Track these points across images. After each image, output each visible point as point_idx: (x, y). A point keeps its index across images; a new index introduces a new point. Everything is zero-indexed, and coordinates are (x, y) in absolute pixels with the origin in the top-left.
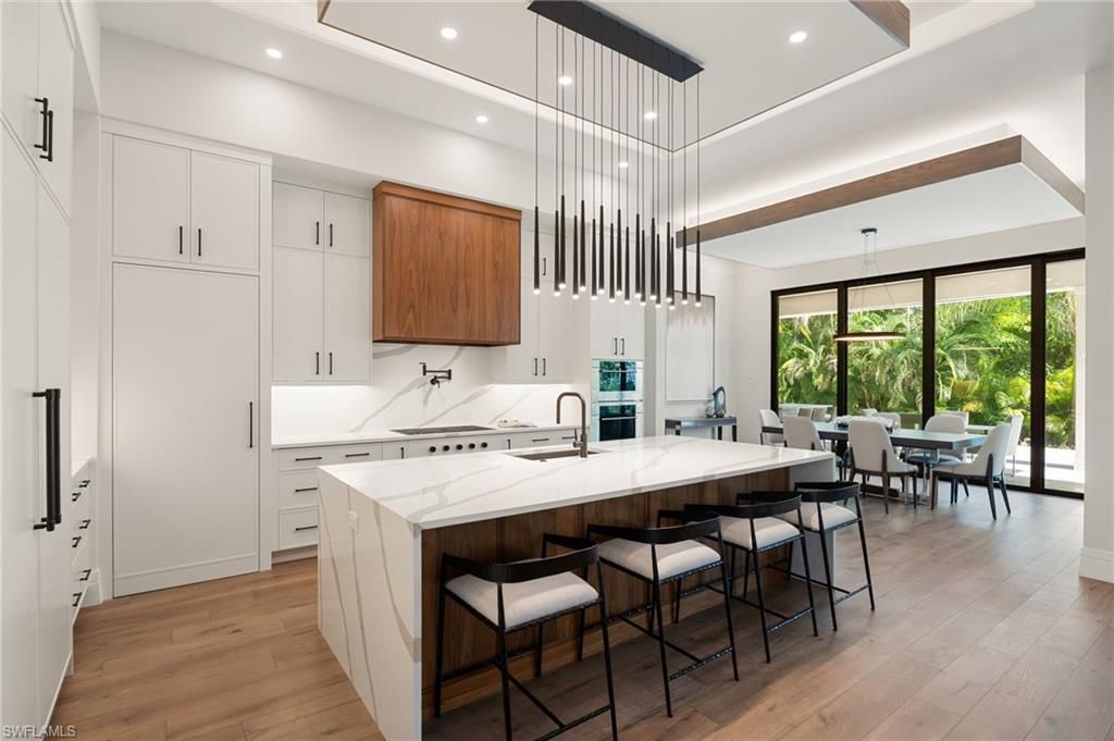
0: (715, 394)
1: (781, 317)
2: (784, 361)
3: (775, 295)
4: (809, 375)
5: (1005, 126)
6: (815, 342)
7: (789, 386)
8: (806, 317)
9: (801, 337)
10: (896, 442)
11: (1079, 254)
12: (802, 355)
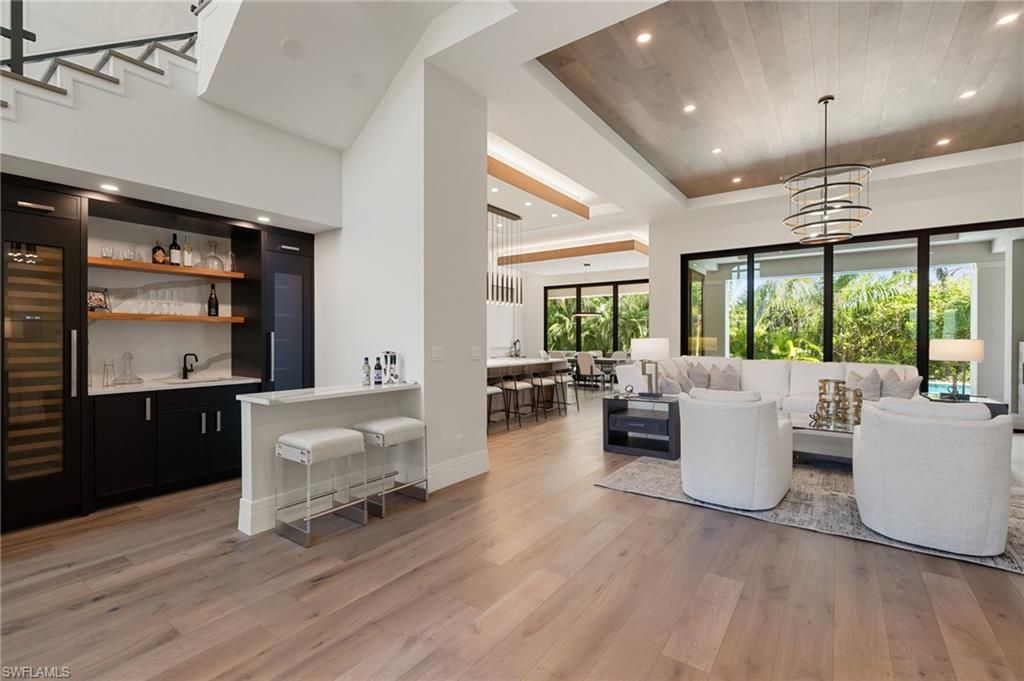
0: (515, 344)
1: (549, 298)
2: (551, 325)
3: (546, 289)
4: (565, 334)
5: (630, 235)
6: (569, 313)
7: (554, 341)
8: (563, 299)
9: (561, 310)
10: (597, 362)
11: (646, 281)
12: (562, 321)
